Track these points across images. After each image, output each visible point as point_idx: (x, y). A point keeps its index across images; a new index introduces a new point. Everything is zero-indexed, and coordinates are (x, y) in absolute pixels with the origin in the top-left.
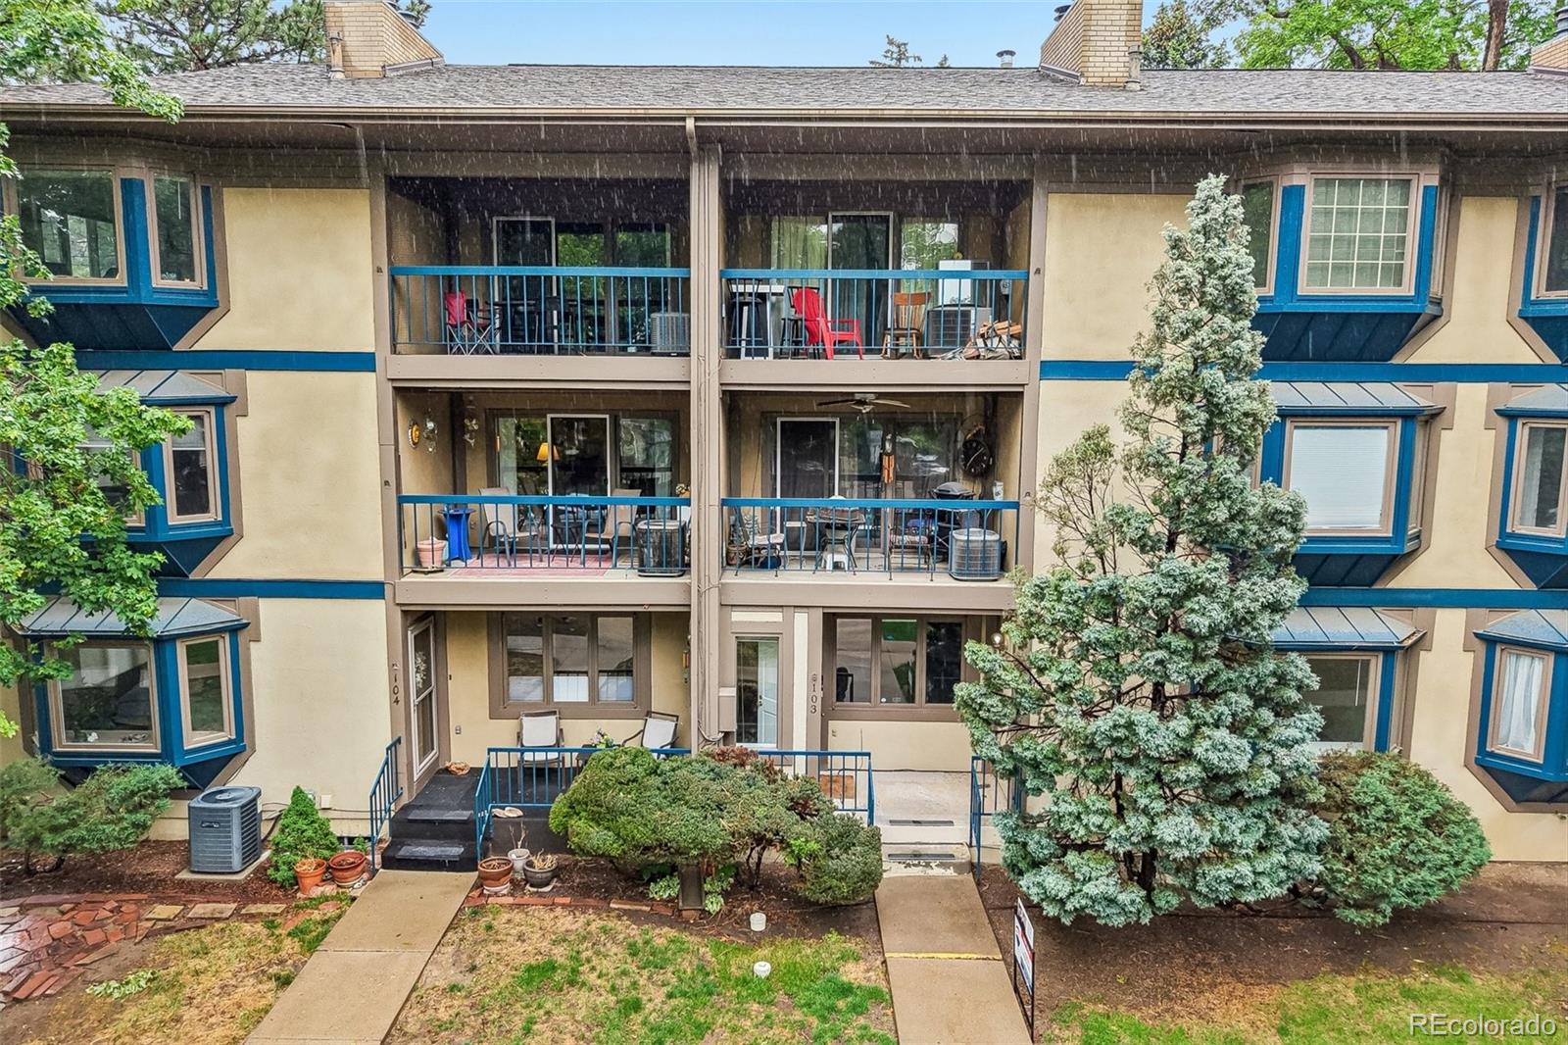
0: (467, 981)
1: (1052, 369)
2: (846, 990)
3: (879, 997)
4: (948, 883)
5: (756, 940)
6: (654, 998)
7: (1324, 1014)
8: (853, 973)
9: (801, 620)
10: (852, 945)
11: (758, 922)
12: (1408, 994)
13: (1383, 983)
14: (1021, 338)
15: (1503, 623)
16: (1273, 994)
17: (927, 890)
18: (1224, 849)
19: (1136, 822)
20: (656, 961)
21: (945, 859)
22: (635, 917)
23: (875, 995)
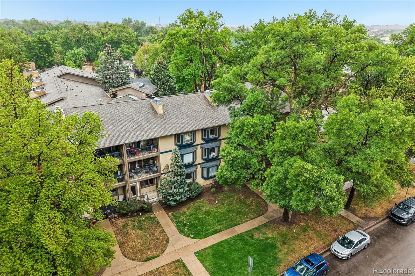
0: (118, 229)
1: (161, 153)
2: (152, 218)
3: (155, 218)
4: (157, 204)
5: (141, 216)
6: (136, 224)
7: (190, 207)
8: (152, 216)
9: (138, 183)
10: (151, 214)
11: (141, 214)
12: (196, 203)
13: (194, 202)
14: (158, 150)
15: (203, 165)
16: (186, 206)
17: (155, 205)
18: (181, 198)
19: (175, 198)
20: (134, 221)
21: (156, 202)
22: (128, 217)
23: (155, 217)
